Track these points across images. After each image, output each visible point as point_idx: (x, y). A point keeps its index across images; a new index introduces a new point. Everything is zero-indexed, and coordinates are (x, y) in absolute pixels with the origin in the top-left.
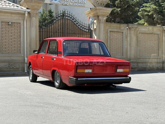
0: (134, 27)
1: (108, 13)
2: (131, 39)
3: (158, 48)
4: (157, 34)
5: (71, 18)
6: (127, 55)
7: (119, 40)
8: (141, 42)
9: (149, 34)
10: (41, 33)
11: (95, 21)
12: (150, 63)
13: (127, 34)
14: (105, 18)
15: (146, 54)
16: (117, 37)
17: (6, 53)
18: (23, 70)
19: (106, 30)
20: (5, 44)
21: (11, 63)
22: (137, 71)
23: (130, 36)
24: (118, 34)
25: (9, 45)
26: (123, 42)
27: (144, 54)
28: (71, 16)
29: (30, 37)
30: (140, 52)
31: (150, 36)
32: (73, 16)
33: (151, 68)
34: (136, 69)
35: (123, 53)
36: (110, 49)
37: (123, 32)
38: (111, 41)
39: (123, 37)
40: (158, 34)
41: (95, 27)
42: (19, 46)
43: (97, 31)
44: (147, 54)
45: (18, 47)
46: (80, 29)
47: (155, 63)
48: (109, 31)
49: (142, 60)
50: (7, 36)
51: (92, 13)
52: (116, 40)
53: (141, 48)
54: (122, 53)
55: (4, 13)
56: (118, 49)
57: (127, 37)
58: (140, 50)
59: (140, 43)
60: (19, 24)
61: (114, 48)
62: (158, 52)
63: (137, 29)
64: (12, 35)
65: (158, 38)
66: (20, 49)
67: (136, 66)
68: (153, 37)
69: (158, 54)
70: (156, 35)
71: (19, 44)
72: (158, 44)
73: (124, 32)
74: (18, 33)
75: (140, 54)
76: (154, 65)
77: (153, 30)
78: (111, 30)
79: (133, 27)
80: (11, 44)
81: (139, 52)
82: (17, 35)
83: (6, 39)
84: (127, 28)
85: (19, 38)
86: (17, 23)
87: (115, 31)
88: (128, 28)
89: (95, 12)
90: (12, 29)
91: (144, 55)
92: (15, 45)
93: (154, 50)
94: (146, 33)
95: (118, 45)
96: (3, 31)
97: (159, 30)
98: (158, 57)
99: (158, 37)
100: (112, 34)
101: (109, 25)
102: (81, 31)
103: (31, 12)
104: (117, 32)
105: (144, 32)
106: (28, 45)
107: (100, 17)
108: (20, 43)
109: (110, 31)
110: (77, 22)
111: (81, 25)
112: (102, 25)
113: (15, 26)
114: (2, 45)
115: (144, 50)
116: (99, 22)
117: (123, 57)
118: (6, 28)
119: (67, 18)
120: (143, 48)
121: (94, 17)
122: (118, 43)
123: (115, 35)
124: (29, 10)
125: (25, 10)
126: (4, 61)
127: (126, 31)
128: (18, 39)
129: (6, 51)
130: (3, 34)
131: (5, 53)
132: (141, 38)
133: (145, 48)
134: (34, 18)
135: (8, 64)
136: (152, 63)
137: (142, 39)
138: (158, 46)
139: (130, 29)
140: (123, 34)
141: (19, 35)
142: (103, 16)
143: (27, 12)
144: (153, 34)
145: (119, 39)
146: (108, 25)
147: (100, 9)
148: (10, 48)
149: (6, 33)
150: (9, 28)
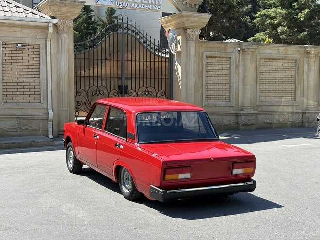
0: (252, 48)
1: (203, 23)
2: (245, 71)
3: (295, 86)
4: (293, 60)
5: (133, 31)
6: (237, 100)
7: (224, 73)
8: (264, 76)
9: (279, 59)
10: (78, 61)
11: (180, 38)
12: (280, 114)
13: (237, 61)
14: (198, 32)
15: (273, 98)
16: (220, 66)
17: (14, 101)
18: (45, 133)
19: (199, 53)
20: (11, 84)
21: (24, 121)
22: (255, 130)
23: (245, 66)
24: (221, 61)
25: (19, 87)
26: (230, 77)
27: (268, 98)
28: (133, 28)
29: (58, 70)
30: (262, 94)
31: (280, 63)
32: (137, 27)
33: (280, 122)
34: (254, 126)
35: (230, 97)
36: (207, 89)
37: (230, 58)
38: (209, 75)
39: (230, 68)
40: (296, 60)
41: (179, 49)
42: (38, 87)
43: (183, 56)
44: (275, 98)
45: (36, 90)
46: (151, 53)
47: (289, 113)
48: (204, 57)
49: (265, 108)
50: (15, 70)
51: (173, 22)
52: (218, 73)
53: (263, 87)
54: (228, 96)
55: (8, 26)
56: (221, 89)
57: (237, 67)
58: (261, 89)
59: (261, 78)
60: (36, 47)
61: (214, 87)
62: (295, 93)
63: (257, 52)
64: (25, 67)
65: (296, 67)
66: (39, 93)
67: (254, 122)
68: (286, 65)
69: (295, 97)
70: (291, 61)
71: (36, 84)
72: (295, 77)
73: (233, 58)
74: (36, 65)
75: (261, 98)
76: (288, 118)
77: (286, 53)
78: (208, 53)
79: (249, 47)
80: (22, 84)
81: (260, 94)
82: (34, 67)
83: (13, 75)
84: (239, 51)
85: (38, 73)
86: (34, 45)
87: (216, 55)
88: (239, 49)
89: (179, 21)
90: (24, 55)
91: (270, 100)
92: (29, 87)
93: (288, 89)
94: (273, 59)
95: (221, 82)
96: (7, 61)
97: (298, 51)
98: (295, 103)
99: (296, 65)
100: (210, 61)
102: (152, 55)
103: (59, 24)
104: (219, 57)
105: (270, 57)
106: (55, 86)
107: (188, 30)
108: (38, 82)
109: (207, 57)
110: (145, 39)
111: (152, 45)
112: (192, 46)
113: (30, 50)
114: (6, 87)
115: (269, 89)
116: (186, 39)
117: (230, 104)
118: (13, 55)
119: (126, 31)
120: (268, 87)
121: (178, 30)
122: (221, 78)
123: (216, 63)
124: (56, 21)
125: (48, 21)
126: (10, 118)
127: (237, 54)
128: (36, 76)
129: (14, 99)
130: (7, 66)
131: (11, 101)
132: (264, 67)
133: (271, 87)
134: (65, 35)
135: (17, 122)
136: (283, 114)
137: (266, 69)
138: (295, 82)
139: (244, 51)
140: (230, 60)
141: (38, 67)
142: (194, 28)
143: (51, 25)
144: (286, 59)
145: (223, 71)
146: (204, 45)
147: (188, 17)
148: (20, 93)
149: (13, 64)
150: (18, 55)
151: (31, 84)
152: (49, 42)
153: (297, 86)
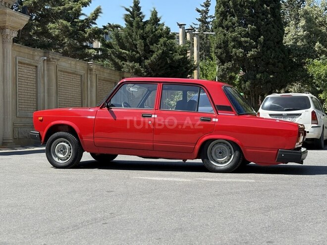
0: (56, 59)
1: (21, 25)
2: (49, 81)
7: (31, 82)
8: (61, 88)
9: (70, 73)
13: (43, 70)
14: (15, 35)
16: (28, 74)
19: (13, 57)
23: (49, 76)
24: (29, 69)
26: (37, 87)
31: (71, 77)
35: (37, 108)
36: (20, 98)
37: (36, 66)
38: (20, 83)
39: (36, 77)
40: (81, 76)
48: (17, 63)
52: (27, 81)
53: (60, 99)
54: (35, 107)
56: (30, 99)
57: (43, 76)
58: (59, 102)
61: (24, 96)
63: (56, 63)
65: (81, 82)
68: (75, 80)
70: (78, 76)
72: (82, 92)
73: (39, 66)
77: (76, 67)
78: (20, 59)
79: (54, 57)
84: (44, 60)
87: (27, 62)
88: (46, 58)
93: (76, 103)
94: (66, 72)
95: (30, 92)
97: (83, 67)
99: (81, 80)
101: (17, 50)
104: (27, 64)
105: (65, 70)
107: (6, 30)
109: (19, 62)
112: (10, 48)
116: (3, 40)
120: (63, 100)
122: (29, 87)
123: (25, 70)
127: (42, 64)
132: (60, 79)
133: (66, 100)
137: (62, 82)
138: (82, 96)
139: (49, 60)
140: (37, 69)
142: (13, 28)
144: (75, 74)
145: (31, 79)
147: (11, 15)
153: (83, 101)
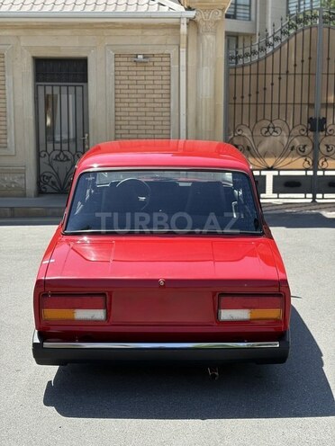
20: (127, 118)
29: (197, 95)
42: (167, 123)
45: (165, 127)
50: (133, 96)
55: (122, 28)
60: (166, 59)
64: (148, 91)
66: (168, 132)
71: (165, 119)
74: (165, 87)
80: (143, 118)
82: (162, 91)
83: (130, 105)
85: (167, 101)
86: (162, 56)
90: (146, 73)
92: (154, 123)
96: (122, 82)
103: (198, 19)
106: (191, 120)
108: (168, 114)
113: (156, 64)
114: (119, 123)
118: (130, 73)
124: (191, 14)
125: (179, 15)
128: (164, 105)
130: (122, 91)
134: (209, 36)
141: (167, 91)
143: (184, 21)
148: (141, 132)
149: (131, 87)
150: (138, 73)
151: (156, 118)
152: (185, 50)
